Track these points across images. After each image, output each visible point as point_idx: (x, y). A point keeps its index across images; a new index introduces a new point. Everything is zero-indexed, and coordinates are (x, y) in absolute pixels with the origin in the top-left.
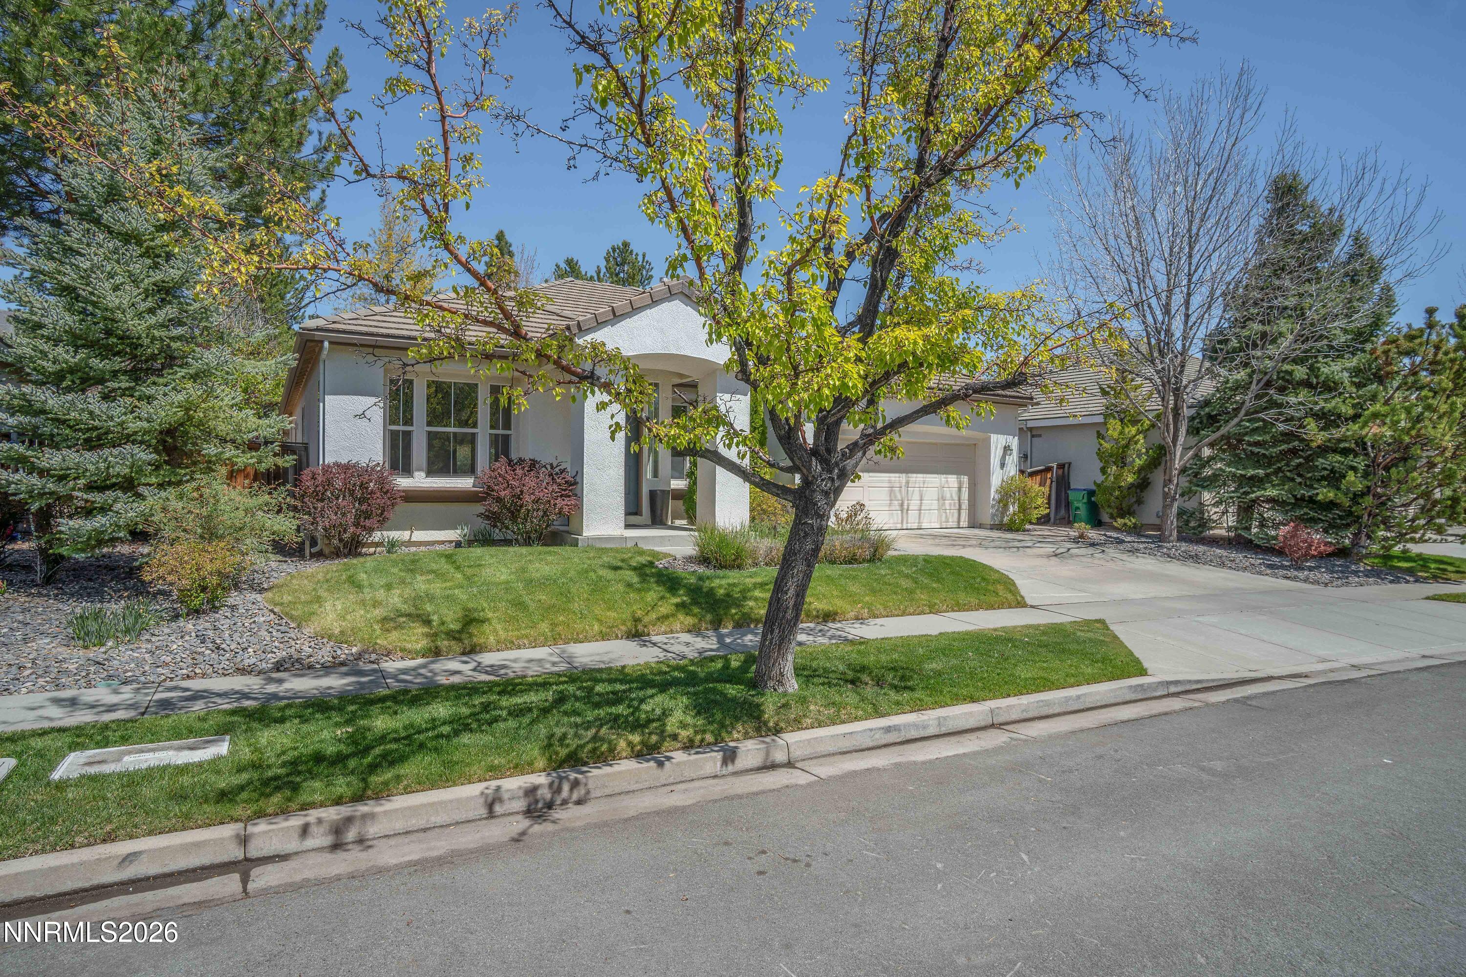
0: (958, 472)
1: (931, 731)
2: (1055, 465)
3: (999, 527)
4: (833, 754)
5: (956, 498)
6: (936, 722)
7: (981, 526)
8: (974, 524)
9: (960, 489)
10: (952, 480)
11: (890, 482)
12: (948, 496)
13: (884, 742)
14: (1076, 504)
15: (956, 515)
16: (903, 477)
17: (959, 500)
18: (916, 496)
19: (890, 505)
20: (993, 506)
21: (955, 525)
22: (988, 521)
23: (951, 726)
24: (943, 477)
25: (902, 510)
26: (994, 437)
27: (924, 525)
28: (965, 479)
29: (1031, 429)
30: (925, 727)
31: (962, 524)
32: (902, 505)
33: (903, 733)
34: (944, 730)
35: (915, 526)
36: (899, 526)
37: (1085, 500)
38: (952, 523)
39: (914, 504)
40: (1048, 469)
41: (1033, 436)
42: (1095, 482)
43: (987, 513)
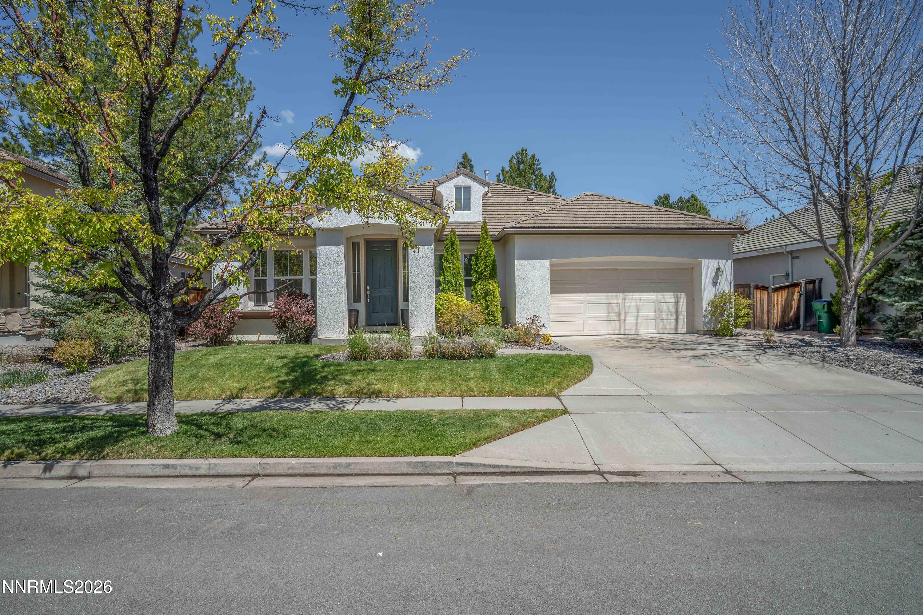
0: (674, 290)
1: (202, 472)
2: (803, 282)
3: (714, 333)
4: (121, 476)
5: (673, 310)
6: (207, 467)
7: (698, 332)
8: (691, 331)
9: (677, 302)
10: (670, 297)
11: (607, 299)
12: (665, 308)
13: (161, 474)
14: (818, 314)
15: (673, 322)
16: (620, 296)
17: (677, 311)
18: (633, 309)
19: (608, 316)
20: (705, 316)
21: (673, 331)
22: (701, 328)
23: (220, 470)
24: (659, 295)
25: (619, 320)
26: (704, 262)
27: (641, 331)
28: (683, 296)
29: (791, 252)
30: (197, 469)
31: (679, 330)
32: (619, 316)
33: (178, 470)
34: (212, 472)
35: (633, 331)
36: (617, 332)
37: (826, 310)
38: (670, 328)
39: (631, 315)
40: (797, 285)
41: (793, 258)
42: (831, 295)
43: (701, 323)
